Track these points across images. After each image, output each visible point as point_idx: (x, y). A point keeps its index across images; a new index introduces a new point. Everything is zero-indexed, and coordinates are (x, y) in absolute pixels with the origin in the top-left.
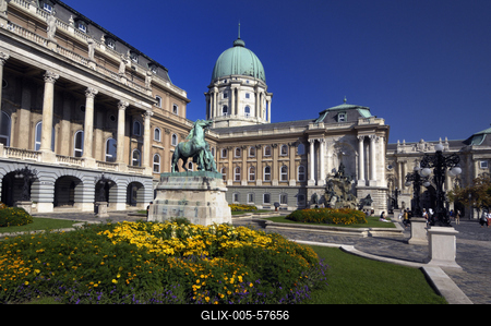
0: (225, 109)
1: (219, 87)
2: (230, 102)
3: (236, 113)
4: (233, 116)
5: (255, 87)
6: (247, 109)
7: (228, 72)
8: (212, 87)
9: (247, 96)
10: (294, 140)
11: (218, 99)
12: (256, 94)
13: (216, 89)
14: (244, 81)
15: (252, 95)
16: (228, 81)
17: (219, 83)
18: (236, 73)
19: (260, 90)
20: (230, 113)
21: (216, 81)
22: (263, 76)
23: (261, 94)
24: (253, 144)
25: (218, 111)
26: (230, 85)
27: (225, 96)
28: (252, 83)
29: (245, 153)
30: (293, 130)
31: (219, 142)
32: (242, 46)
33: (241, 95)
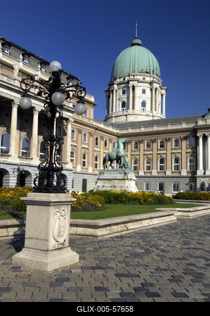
0: (124, 104)
1: (118, 85)
2: (128, 98)
3: (133, 108)
4: (130, 111)
5: (151, 83)
6: (144, 104)
7: (126, 71)
8: (111, 84)
9: (144, 92)
10: (185, 134)
11: (118, 96)
12: (151, 90)
13: (116, 86)
14: (141, 78)
15: (148, 91)
16: (127, 79)
17: (118, 80)
18: (134, 71)
19: (155, 85)
20: (128, 108)
21: (115, 79)
22: (158, 72)
23: (156, 89)
24: (149, 138)
25: (117, 107)
26: (128, 82)
27: (124, 93)
28: (148, 79)
29: (142, 147)
30: (184, 126)
31: (119, 136)
32: (139, 45)
33: (138, 91)
